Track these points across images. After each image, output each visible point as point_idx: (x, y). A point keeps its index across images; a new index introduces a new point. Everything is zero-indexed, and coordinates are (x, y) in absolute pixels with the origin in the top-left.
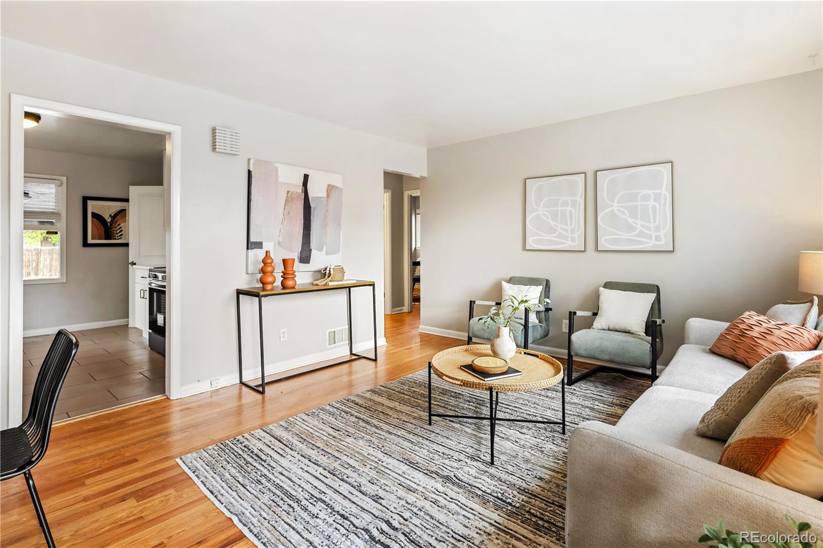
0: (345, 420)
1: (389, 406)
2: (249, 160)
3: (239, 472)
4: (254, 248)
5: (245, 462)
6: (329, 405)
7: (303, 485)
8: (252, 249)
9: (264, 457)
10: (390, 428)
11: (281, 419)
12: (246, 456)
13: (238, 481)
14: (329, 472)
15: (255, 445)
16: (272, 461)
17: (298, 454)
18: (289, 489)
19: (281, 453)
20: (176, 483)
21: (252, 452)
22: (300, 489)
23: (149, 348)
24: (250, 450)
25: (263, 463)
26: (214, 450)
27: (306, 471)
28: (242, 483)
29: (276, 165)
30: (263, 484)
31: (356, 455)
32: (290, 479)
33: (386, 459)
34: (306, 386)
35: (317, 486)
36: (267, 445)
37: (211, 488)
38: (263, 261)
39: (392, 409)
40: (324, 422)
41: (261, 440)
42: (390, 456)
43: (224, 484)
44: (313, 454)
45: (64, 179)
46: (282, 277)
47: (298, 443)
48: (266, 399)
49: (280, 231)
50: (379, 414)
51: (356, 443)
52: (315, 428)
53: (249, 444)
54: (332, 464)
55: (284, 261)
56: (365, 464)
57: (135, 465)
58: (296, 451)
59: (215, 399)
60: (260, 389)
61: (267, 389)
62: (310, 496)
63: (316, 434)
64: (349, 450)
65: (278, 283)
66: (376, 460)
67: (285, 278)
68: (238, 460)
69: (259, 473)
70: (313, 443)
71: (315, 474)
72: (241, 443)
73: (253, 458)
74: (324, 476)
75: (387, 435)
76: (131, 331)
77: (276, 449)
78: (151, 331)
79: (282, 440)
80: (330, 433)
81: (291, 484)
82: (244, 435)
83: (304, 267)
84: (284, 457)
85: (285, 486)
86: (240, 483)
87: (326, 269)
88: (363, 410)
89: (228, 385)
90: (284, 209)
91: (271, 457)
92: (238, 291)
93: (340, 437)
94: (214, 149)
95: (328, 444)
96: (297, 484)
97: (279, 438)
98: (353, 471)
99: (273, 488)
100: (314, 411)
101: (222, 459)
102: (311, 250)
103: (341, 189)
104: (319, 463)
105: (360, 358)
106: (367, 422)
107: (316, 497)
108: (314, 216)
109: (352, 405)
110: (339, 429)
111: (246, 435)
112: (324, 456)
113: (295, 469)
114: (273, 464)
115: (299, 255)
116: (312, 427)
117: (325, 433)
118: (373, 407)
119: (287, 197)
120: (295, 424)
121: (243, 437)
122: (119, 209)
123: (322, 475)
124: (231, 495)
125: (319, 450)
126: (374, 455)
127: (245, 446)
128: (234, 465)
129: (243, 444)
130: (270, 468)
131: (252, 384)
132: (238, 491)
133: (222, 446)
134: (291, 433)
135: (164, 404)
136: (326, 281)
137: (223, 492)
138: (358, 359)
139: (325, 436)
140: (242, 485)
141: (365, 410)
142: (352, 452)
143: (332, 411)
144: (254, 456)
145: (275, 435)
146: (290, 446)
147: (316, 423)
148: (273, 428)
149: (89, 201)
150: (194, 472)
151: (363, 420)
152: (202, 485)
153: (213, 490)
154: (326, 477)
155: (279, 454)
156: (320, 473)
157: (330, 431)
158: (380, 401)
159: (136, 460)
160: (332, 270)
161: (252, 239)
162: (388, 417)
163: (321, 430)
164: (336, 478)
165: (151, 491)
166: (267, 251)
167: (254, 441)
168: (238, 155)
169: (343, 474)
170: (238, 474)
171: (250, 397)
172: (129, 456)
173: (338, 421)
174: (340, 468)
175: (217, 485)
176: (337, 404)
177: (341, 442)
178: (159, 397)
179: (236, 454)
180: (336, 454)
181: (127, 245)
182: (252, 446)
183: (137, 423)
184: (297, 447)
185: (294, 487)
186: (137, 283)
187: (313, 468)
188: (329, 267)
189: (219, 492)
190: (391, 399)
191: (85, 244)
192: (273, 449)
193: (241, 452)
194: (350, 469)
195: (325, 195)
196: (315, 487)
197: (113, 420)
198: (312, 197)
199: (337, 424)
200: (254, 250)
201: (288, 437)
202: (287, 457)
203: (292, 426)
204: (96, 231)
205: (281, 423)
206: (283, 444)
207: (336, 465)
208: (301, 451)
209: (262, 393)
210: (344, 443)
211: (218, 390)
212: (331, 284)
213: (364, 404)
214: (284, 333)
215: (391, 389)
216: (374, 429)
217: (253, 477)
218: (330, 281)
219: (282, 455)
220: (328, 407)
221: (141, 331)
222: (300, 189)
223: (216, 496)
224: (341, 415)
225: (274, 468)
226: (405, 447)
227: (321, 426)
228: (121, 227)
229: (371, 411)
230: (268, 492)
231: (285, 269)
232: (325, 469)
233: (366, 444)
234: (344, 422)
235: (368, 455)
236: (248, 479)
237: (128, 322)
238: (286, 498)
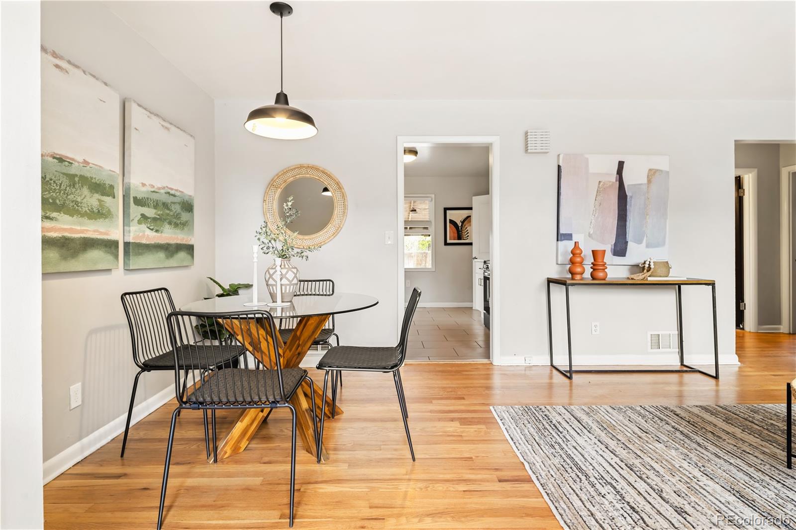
0: (657, 426)
1: (725, 429)
2: (559, 155)
3: (537, 433)
4: (564, 240)
5: (543, 427)
6: (641, 406)
7: (595, 465)
8: (561, 240)
9: (561, 429)
10: (719, 451)
11: (585, 404)
12: (545, 423)
13: (534, 439)
14: (626, 465)
15: (555, 418)
16: (568, 435)
17: (595, 438)
18: (580, 463)
19: (578, 432)
20: (488, 423)
21: (551, 422)
22: (591, 467)
23: (484, 326)
24: (549, 419)
25: (559, 433)
26: (520, 410)
27: (600, 455)
28: (537, 441)
29: (587, 156)
30: (555, 449)
31: (663, 462)
32: (583, 456)
33: (704, 480)
34: (618, 383)
35: (610, 472)
36: (566, 421)
37: (512, 436)
38: (572, 252)
39: (728, 433)
40: (630, 419)
41: (561, 415)
42: (711, 478)
43: (522, 437)
44: (612, 444)
45: (433, 196)
46: (591, 268)
47: (597, 429)
48: (573, 384)
49: (591, 223)
50: (707, 433)
51: (666, 451)
52: (619, 422)
53: (549, 414)
54: (632, 460)
55: (594, 253)
56: (673, 474)
57: (463, 402)
58: (593, 435)
59: (528, 372)
60: (569, 374)
61: (574, 376)
62: (600, 476)
63: (619, 427)
64: (655, 455)
65: (587, 275)
66: (690, 475)
67: (594, 270)
68: (537, 424)
69: (554, 440)
70: (614, 434)
71: (610, 461)
72: (543, 412)
73: (551, 426)
74: (620, 466)
75: (713, 457)
76: (474, 312)
77: (573, 426)
78: (485, 312)
79: (581, 421)
80: (636, 432)
81: (583, 460)
82: (546, 406)
83: (618, 260)
84: (581, 436)
85: (576, 459)
86: (536, 441)
87: (645, 263)
88: (684, 423)
89: (540, 365)
90: (596, 200)
91: (568, 431)
92: (550, 280)
93: (647, 439)
94: (526, 150)
95: (631, 441)
96: (588, 462)
97: (578, 419)
98: (656, 475)
99: (564, 456)
100: (621, 407)
101: (524, 418)
102: (628, 242)
103: (668, 172)
104: (616, 453)
105: (692, 370)
106: (687, 436)
107: (606, 480)
108: (631, 206)
109: (669, 413)
110: (648, 431)
111: (548, 407)
112: (624, 449)
113: (589, 448)
114: (568, 437)
115: (613, 248)
116: (616, 420)
117: (629, 430)
118: (699, 423)
119: (599, 187)
120: (598, 412)
121: (545, 407)
122: (466, 216)
123: (618, 464)
124: (527, 447)
125: (619, 442)
126: (688, 470)
127: (545, 415)
128: (533, 426)
129: (544, 413)
130: (565, 440)
131: (561, 369)
132: (533, 446)
133: (526, 409)
134: (591, 418)
135: (488, 367)
136: (643, 276)
137: (520, 441)
138: (690, 371)
139: (629, 432)
140: (537, 443)
141: (687, 423)
142: (659, 457)
143: (643, 413)
144: (552, 426)
145: (575, 415)
146: (588, 429)
147: (621, 418)
148: (574, 409)
149: (447, 211)
150: (501, 420)
151: (681, 432)
152: (506, 431)
153: (513, 437)
154: (622, 468)
155: (576, 431)
156: (616, 462)
157: (637, 430)
158: (710, 421)
159: (463, 398)
160: (652, 264)
161: (562, 231)
162: (720, 440)
163: (626, 426)
164: (633, 473)
165: (470, 422)
166: (575, 242)
167: (554, 414)
168: (548, 152)
169: (642, 473)
170: (536, 434)
171: (559, 379)
172: (460, 395)
173: (649, 424)
174: (640, 467)
175: (517, 435)
176: (650, 408)
177: (647, 444)
178: (485, 361)
179: (537, 418)
180: (639, 453)
181: (471, 244)
182: (552, 417)
183: (468, 375)
184: (596, 432)
185: (585, 463)
186: (477, 273)
187: (608, 455)
188: (649, 260)
189: (518, 441)
190: (730, 423)
191: (446, 244)
192: (571, 426)
193: (541, 418)
194: (653, 471)
195: (645, 181)
196: (607, 471)
197: (454, 369)
198: (628, 185)
199: (646, 427)
200: (564, 241)
201: (587, 421)
202: (584, 436)
203: (595, 413)
204: (452, 233)
205: (583, 407)
206: (582, 425)
207: (637, 462)
208: (600, 437)
209: (570, 378)
210: (650, 446)
211: (531, 367)
212: (649, 279)
213: (687, 418)
214: (596, 326)
215: (733, 413)
216: (695, 446)
217: (548, 441)
218: (649, 276)
219: (578, 434)
220: (639, 408)
221: (480, 312)
222: (614, 177)
223: (514, 443)
224: (654, 420)
225: (569, 441)
226: (738, 478)
227: (627, 423)
228: (467, 230)
229: (696, 427)
230: (559, 457)
231: (594, 260)
232: (622, 461)
233: (680, 456)
234: (656, 427)
235: (680, 467)
236: (544, 441)
237: (472, 305)
238: (575, 468)
